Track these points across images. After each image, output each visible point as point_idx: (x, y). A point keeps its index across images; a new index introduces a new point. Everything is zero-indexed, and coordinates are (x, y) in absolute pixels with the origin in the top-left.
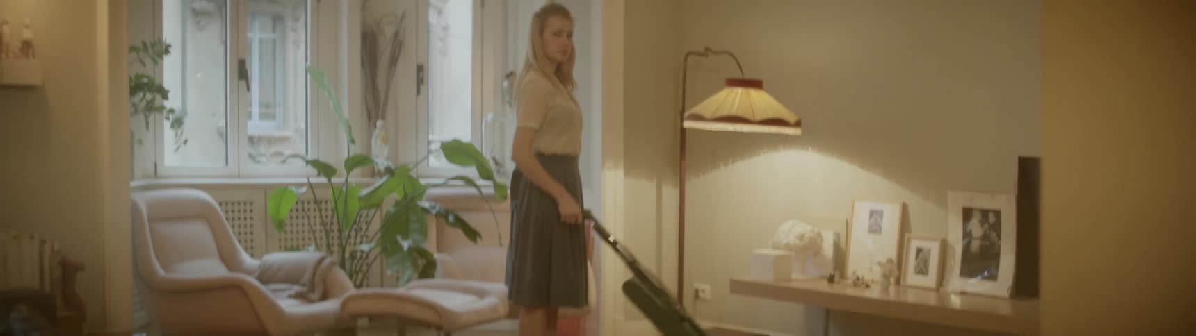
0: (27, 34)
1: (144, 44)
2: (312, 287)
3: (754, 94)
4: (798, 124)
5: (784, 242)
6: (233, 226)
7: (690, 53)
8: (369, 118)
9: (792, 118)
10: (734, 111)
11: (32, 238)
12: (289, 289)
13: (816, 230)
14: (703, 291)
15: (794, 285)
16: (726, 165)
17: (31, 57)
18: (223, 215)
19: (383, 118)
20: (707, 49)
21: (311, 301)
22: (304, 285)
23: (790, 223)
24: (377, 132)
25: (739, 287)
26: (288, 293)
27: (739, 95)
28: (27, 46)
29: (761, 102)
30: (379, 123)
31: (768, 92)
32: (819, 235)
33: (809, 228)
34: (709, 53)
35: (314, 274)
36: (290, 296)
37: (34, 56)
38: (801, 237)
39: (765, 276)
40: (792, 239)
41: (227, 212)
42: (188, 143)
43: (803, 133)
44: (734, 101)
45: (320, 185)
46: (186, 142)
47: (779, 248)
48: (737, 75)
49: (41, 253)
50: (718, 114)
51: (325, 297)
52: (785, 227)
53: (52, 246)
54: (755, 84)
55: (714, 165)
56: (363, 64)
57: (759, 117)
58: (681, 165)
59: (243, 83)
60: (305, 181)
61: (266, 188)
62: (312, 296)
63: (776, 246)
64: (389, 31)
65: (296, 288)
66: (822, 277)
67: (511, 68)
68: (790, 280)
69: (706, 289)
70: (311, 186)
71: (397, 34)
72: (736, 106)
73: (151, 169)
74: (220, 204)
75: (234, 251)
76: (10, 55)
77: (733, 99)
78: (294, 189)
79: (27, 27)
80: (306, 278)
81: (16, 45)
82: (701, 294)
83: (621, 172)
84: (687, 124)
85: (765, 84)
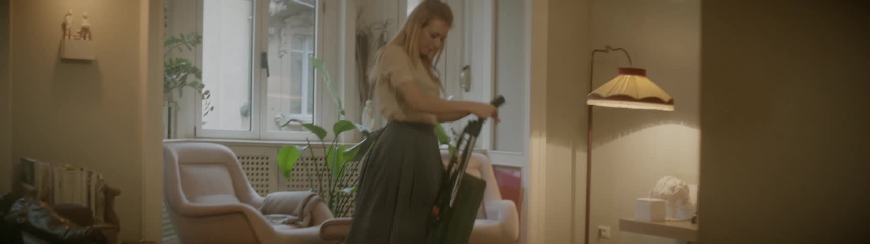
0: (85, 23)
1: (182, 36)
2: (302, 216)
3: (638, 79)
4: (670, 103)
5: (661, 192)
6: (248, 174)
7: (596, 51)
8: (361, 99)
9: (666, 98)
10: (623, 92)
11: (82, 170)
12: (285, 217)
13: (684, 184)
14: (605, 231)
15: (667, 224)
16: (622, 135)
17: (87, 39)
18: (240, 167)
19: (371, 98)
20: (608, 47)
21: (301, 227)
22: (296, 215)
23: (666, 178)
24: (366, 109)
25: (628, 226)
26: (282, 221)
27: (628, 79)
28: (85, 31)
29: (643, 85)
30: (368, 102)
31: (649, 78)
32: (686, 187)
33: (678, 182)
34: (610, 51)
35: (304, 206)
36: (284, 223)
37: (90, 38)
38: (673, 188)
39: (645, 217)
40: (666, 190)
41: (243, 163)
42: (214, 109)
43: (676, 109)
44: (623, 85)
45: (316, 146)
46: (212, 109)
47: (656, 197)
48: (628, 66)
49: (89, 181)
50: (611, 94)
51: (311, 224)
52: (662, 181)
53: (98, 177)
54: (641, 72)
55: (614, 137)
56: (357, 58)
57: (641, 97)
58: (588, 136)
59: (264, 70)
60: (306, 143)
61: (278, 147)
62: (301, 223)
63: (653, 195)
64: (377, 35)
65: (290, 217)
66: (688, 220)
67: (466, 63)
68: (664, 221)
69: (607, 230)
70: (310, 146)
71: (382, 36)
72: (625, 88)
73: (191, 132)
74: (239, 158)
75: (247, 190)
76: (72, 38)
77: (624, 83)
78: (297, 147)
79: (85, 17)
80: (298, 210)
81: (76, 31)
82: (603, 233)
83: (544, 140)
84: (590, 102)
85: (647, 73)
